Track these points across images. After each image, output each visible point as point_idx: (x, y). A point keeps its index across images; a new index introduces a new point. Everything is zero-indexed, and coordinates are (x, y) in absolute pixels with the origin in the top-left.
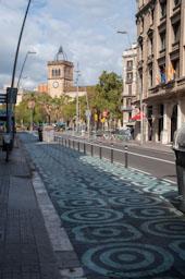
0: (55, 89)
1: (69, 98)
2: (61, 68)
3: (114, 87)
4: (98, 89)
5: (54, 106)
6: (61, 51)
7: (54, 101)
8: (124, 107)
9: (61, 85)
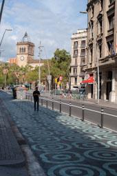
0: (22, 62)
1: (31, 67)
2: (26, 47)
3: (64, 60)
4: (53, 61)
5: (21, 72)
6: (26, 35)
7: (21, 69)
8: (72, 74)
9: (26, 59)
